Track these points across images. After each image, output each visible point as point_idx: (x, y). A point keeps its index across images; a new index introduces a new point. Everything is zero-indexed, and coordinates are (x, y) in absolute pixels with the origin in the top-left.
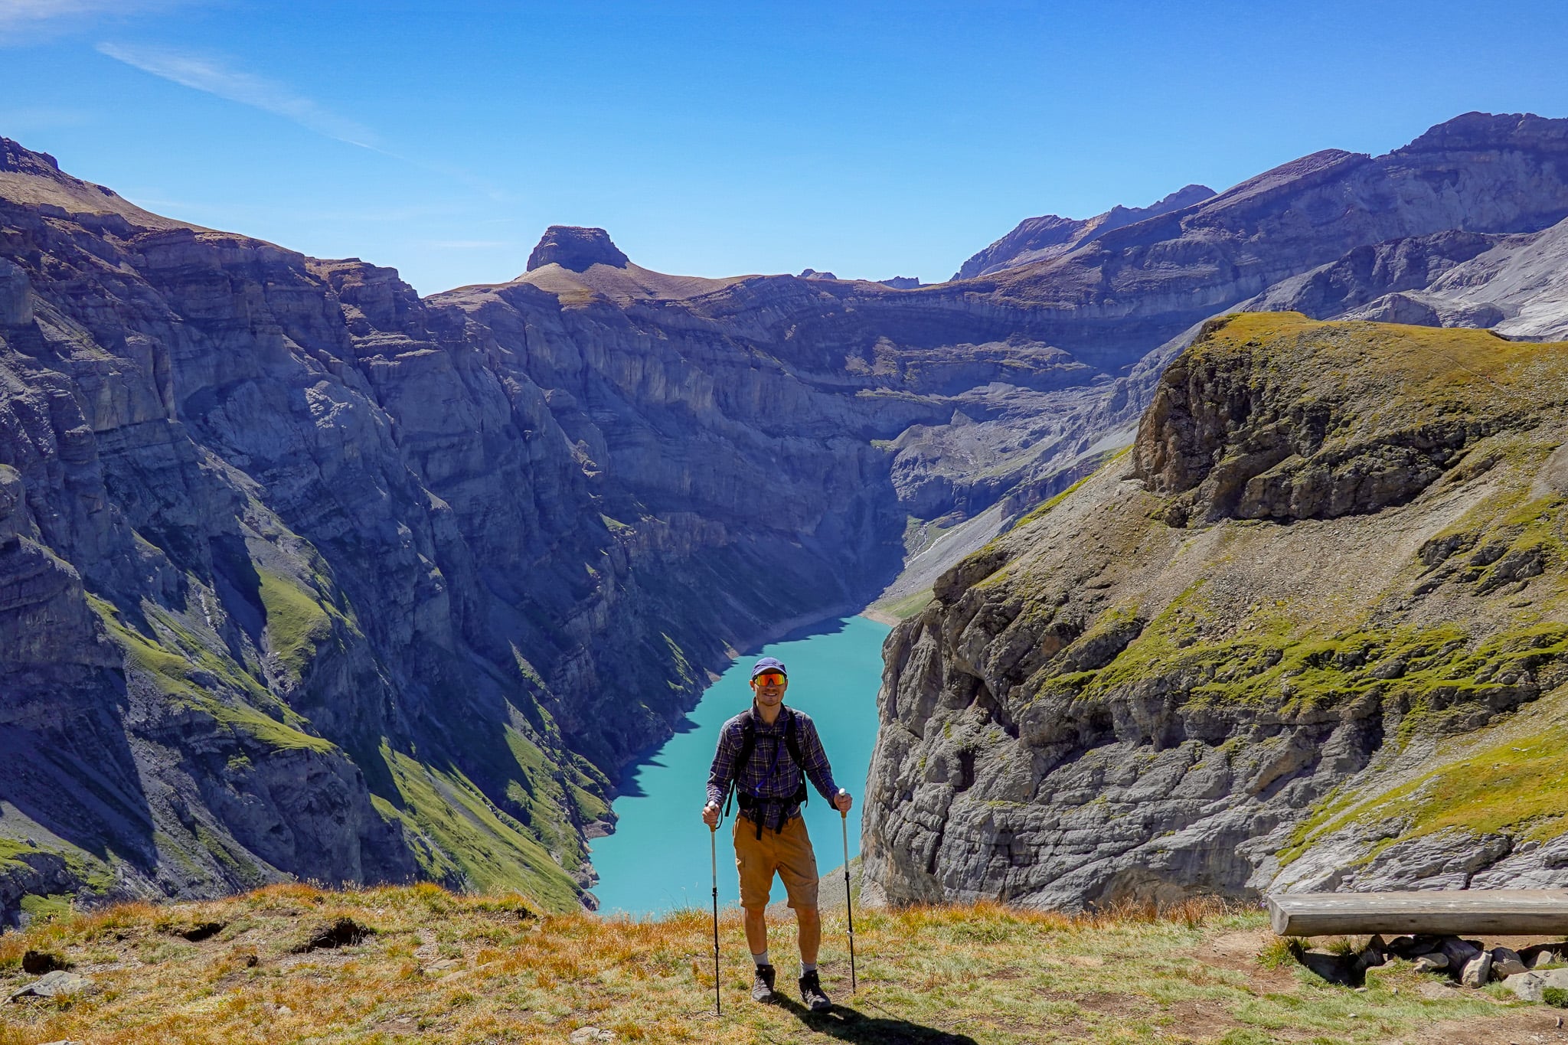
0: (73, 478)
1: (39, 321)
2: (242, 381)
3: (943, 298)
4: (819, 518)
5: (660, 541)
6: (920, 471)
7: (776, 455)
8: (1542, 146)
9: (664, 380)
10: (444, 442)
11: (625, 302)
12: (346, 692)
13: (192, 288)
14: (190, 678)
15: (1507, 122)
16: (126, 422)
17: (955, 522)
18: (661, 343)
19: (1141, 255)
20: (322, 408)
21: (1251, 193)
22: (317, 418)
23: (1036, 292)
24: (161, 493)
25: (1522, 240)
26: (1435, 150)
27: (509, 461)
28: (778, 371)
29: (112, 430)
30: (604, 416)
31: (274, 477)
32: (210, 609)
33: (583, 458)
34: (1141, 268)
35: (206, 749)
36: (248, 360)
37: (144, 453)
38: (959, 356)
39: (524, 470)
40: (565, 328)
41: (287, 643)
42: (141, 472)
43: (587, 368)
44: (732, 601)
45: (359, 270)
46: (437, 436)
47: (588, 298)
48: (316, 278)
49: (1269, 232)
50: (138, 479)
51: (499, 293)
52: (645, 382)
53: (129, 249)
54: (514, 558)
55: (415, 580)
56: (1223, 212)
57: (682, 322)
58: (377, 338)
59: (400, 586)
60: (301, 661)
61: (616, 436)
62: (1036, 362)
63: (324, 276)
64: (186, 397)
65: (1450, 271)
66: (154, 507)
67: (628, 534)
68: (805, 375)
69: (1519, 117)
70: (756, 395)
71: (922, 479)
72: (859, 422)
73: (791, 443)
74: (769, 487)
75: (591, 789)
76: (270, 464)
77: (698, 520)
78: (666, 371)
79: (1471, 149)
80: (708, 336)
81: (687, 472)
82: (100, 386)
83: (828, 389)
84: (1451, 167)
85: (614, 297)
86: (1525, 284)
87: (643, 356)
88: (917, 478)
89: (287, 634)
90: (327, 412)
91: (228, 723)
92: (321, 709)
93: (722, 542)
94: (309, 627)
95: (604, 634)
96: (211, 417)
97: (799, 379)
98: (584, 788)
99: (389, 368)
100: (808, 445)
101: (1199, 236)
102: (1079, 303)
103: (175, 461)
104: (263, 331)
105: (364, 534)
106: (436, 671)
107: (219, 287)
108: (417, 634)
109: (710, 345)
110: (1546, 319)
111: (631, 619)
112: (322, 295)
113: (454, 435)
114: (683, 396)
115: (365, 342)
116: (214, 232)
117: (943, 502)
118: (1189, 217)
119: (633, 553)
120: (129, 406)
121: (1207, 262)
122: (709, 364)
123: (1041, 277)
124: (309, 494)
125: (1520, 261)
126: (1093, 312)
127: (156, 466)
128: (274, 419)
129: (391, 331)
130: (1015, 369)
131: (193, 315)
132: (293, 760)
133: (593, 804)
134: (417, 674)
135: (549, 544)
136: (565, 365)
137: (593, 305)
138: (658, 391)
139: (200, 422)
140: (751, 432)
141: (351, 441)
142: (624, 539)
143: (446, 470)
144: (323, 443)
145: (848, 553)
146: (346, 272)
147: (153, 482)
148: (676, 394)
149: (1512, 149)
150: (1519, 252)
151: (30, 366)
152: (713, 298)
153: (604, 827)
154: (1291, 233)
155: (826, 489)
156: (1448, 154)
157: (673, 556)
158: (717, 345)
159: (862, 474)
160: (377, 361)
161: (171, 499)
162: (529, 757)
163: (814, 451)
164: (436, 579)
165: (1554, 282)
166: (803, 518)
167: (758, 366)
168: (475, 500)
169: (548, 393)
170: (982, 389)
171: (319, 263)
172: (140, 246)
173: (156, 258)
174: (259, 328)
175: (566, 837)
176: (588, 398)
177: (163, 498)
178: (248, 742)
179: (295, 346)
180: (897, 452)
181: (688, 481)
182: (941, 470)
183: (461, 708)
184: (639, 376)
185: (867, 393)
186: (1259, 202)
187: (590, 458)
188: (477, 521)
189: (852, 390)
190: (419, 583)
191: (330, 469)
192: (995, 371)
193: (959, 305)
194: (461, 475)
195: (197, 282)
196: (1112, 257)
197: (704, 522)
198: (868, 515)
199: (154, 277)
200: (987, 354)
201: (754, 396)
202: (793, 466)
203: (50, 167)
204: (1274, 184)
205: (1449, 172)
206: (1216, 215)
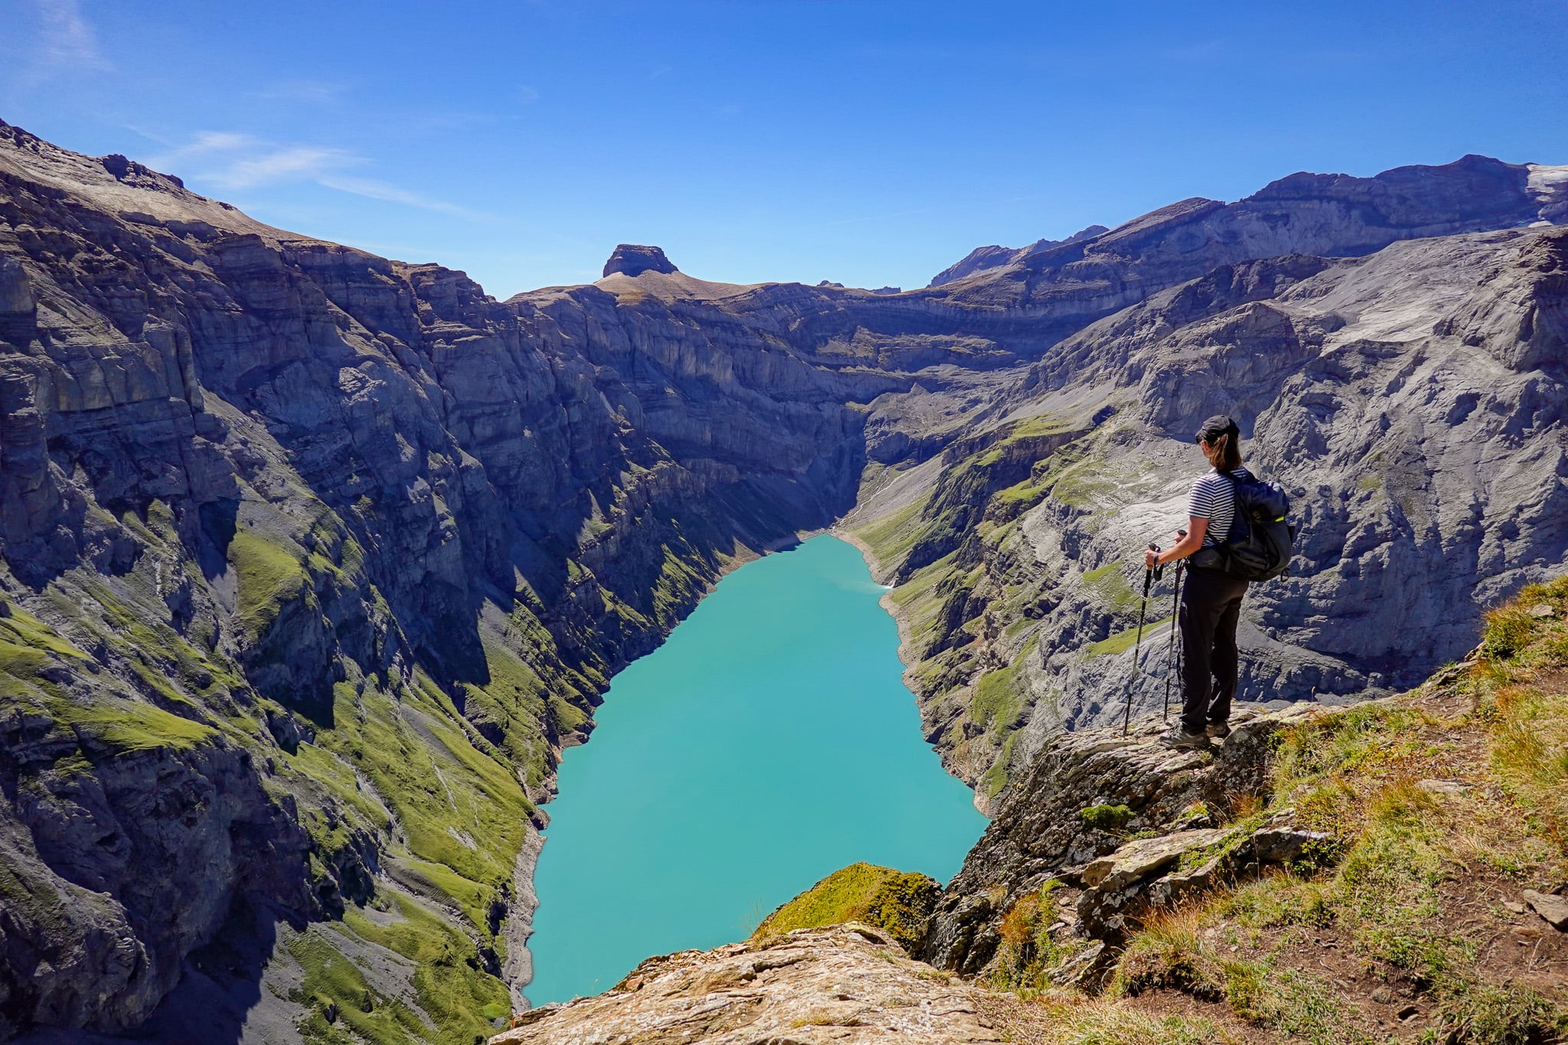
0: (12, 459)
1: (41, 309)
2: (291, 362)
3: (910, 302)
4: (811, 461)
5: (679, 482)
6: (885, 428)
7: (780, 414)
8: (1351, 198)
9: (694, 359)
10: (488, 410)
11: (670, 300)
12: (313, 645)
13: (256, 283)
14: (43, 676)
15: (1328, 180)
16: (123, 400)
17: (910, 466)
18: (694, 332)
19: (1054, 272)
20: (359, 384)
21: (1137, 229)
22: (354, 393)
23: (977, 298)
24: (144, 465)
25: (1355, 261)
26: (1273, 199)
27: (548, 422)
28: (783, 353)
29: (104, 409)
30: (643, 386)
31: (307, 443)
32: (162, 578)
33: (621, 419)
34: (1054, 282)
35: (33, 757)
36: (298, 344)
37: (139, 428)
38: (919, 344)
39: (563, 429)
40: (619, 319)
41: (251, 603)
42: (129, 448)
43: (634, 349)
45: (433, 272)
46: (482, 404)
47: (641, 298)
48: (397, 278)
49: (1149, 257)
50: (124, 453)
51: (569, 293)
52: (680, 360)
53: (208, 251)
54: (544, 501)
55: (430, 528)
56: (1117, 242)
57: (713, 316)
58: (441, 326)
59: (412, 535)
60: (260, 621)
61: (652, 401)
62: (975, 349)
63: (406, 277)
64: (240, 374)
65: (1295, 286)
66: (133, 479)
67: (649, 478)
68: (802, 355)
69: (1335, 176)
70: (767, 371)
71: (886, 434)
72: (843, 391)
73: (792, 407)
74: (773, 438)
75: (575, 701)
76: (307, 431)
77: (714, 464)
78: (696, 352)
79: (1298, 199)
80: (731, 326)
81: (708, 428)
82: (89, 369)
84: (1284, 212)
85: (661, 297)
86: (1360, 296)
87: (679, 341)
88: (883, 433)
89: (255, 595)
90: (363, 387)
91: (72, 725)
92: (276, 666)
93: (734, 480)
94: (276, 589)
95: (616, 560)
96: (259, 392)
97: (798, 358)
98: (568, 701)
99: (447, 350)
100: (804, 408)
101: (1097, 259)
102: (1008, 307)
103: (173, 436)
104: (318, 320)
105: (387, 490)
106: (442, 606)
107: (279, 283)
108: (428, 575)
109: (733, 333)
110: (1385, 325)
111: (643, 546)
112: (396, 291)
113: (496, 404)
114: (709, 371)
115: (431, 330)
116: (310, 240)
117: (901, 451)
118: (1091, 245)
119: (653, 492)
120: (126, 386)
121: (1103, 278)
122: (732, 348)
123: (982, 288)
124: (339, 458)
125: (1353, 278)
126: (1018, 313)
127: (153, 440)
128: (317, 394)
129: (454, 320)
130: (960, 354)
131: (255, 306)
132: (142, 761)
133: (573, 715)
134: (425, 608)
135: (577, 489)
136: (618, 347)
137: (643, 303)
138: (690, 367)
139: (248, 396)
140: (762, 398)
141: (383, 412)
142: (647, 482)
143: (489, 431)
144: (357, 414)
145: (831, 488)
146: (423, 274)
147: (139, 456)
148: (704, 369)
149: (1329, 199)
150: (1352, 271)
152: (739, 298)
153: (579, 736)
154: (1164, 257)
155: (816, 439)
156: (1283, 203)
157: (690, 493)
158: (738, 333)
159: (843, 429)
160: (438, 345)
161: (155, 470)
162: (518, 677)
163: (808, 411)
164: (448, 528)
165: (1385, 295)
166: (798, 461)
167: (768, 349)
168: (511, 456)
169: (598, 369)
170: (935, 368)
171: (406, 267)
172: (217, 248)
173: (229, 258)
174: (314, 317)
175: (535, 753)
176: (634, 373)
177: (146, 471)
178: (93, 745)
179: (365, 331)
180: (870, 413)
181: (708, 436)
182: (900, 428)
183: (461, 637)
184: (676, 355)
185: (850, 370)
186: (1142, 236)
187: (626, 419)
188: (512, 473)
189: (837, 367)
190: (433, 531)
191: (362, 435)
192: (945, 356)
193: (922, 307)
194: (500, 436)
195: (259, 279)
196: (1034, 273)
197: (720, 466)
198: (846, 460)
199: (225, 273)
200: (940, 343)
201: (765, 371)
202: (792, 423)
203: (173, 186)
204: (1155, 222)
205: (1282, 215)
206: (1111, 244)
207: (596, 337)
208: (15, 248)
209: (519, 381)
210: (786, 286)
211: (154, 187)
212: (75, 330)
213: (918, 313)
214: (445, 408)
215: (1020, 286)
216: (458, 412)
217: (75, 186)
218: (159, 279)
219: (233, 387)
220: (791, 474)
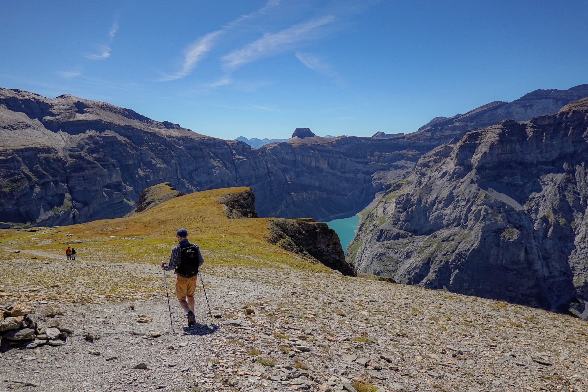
1: (152, 160)
2: (200, 168)
3: (392, 140)
4: (353, 191)
5: (304, 197)
6: (377, 181)
7: (343, 177)
8: (558, 97)
9: (315, 162)
10: (247, 178)
11: (310, 144)
13: (193, 150)
15: (549, 91)
18: (316, 154)
19: (442, 129)
21: (473, 113)
23: (415, 139)
26: (527, 100)
28: (346, 159)
30: (297, 170)
31: (202, 186)
34: (442, 132)
36: (202, 164)
38: (394, 154)
39: (268, 182)
40: (292, 151)
43: (296, 159)
44: (323, 210)
45: (237, 143)
46: (246, 176)
47: (300, 144)
48: (228, 145)
49: (476, 123)
51: (278, 144)
52: (311, 162)
53: (183, 143)
56: (465, 118)
57: (323, 148)
58: (237, 157)
61: (299, 174)
62: (412, 155)
63: (230, 145)
64: (189, 171)
67: (294, 195)
68: (353, 159)
69: (552, 90)
70: (340, 164)
71: (377, 183)
72: (365, 170)
73: (347, 175)
74: (340, 185)
77: (318, 192)
78: (316, 160)
79: (537, 99)
80: (329, 151)
81: (317, 182)
83: (358, 163)
84: (531, 104)
85: (307, 143)
87: (310, 156)
90: (215, 173)
93: (325, 197)
96: (193, 175)
97: (351, 160)
99: (238, 163)
100: (351, 175)
101: (458, 124)
102: (425, 141)
104: (206, 158)
109: (329, 153)
112: (227, 149)
115: (235, 158)
118: (456, 119)
119: (295, 199)
121: (459, 130)
122: (328, 158)
123: (416, 135)
129: (240, 155)
130: (407, 157)
131: (193, 155)
136: (291, 159)
137: (300, 146)
138: (313, 164)
140: (337, 172)
141: (219, 179)
142: (293, 197)
144: (213, 179)
145: (358, 199)
146: (234, 143)
148: (318, 165)
149: (550, 98)
151: (145, 169)
152: (332, 143)
154: (483, 122)
155: (355, 185)
156: (530, 101)
157: (308, 200)
158: (331, 153)
159: (365, 182)
160: (236, 162)
163: (353, 176)
166: (348, 191)
167: (341, 158)
169: (283, 166)
170: (399, 162)
171: (231, 142)
172: (186, 142)
173: (188, 144)
179: (218, 159)
180: (373, 177)
181: (317, 184)
182: (382, 181)
184: (309, 161)
186: (475, 115)
187: (289, 179)
192: (402, 157)
193: (396, 142)
196: (434, 130)
197: (320, 193)
198: (365, 191)
199: (187, 148)
200: (401, 153)
202: (347, 180)
203: (177, 127)
204: (480, 110)
205: (530, 105)
206: (463, 119)
207: (285, 157)
208: (147, 148)
209: (256, 170)
210: (350, 137)
211: (174, 128)
212: (157, 164)
214: (236, 177)
215: (430, 134)
216: (240, 179)
217: (157, 130)
218: (173, 151)
219: (187, 174)
220: (346, 195)
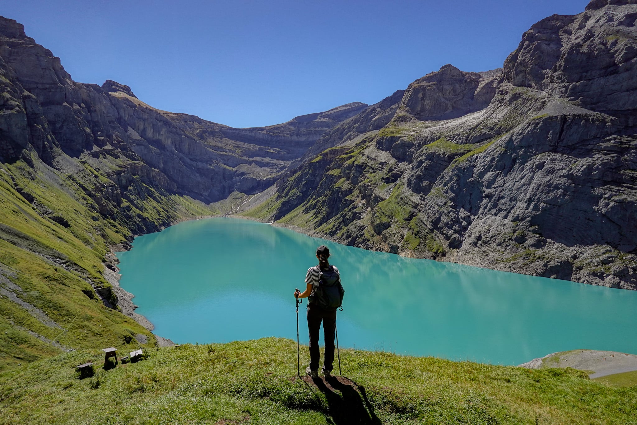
3: (247, 132)
4: (210, 191)
6: (245, 176)
7: (194, 167)
9: (152, 130)
11: (137, 105)
18: (152, 118)
21: (338, 110)
23: (277, 131)
28: (194, 140)
38: (253, 148)
47: (123, 96)
56: (330, 115)
57: (160, 117)
73: (200, 164)
74: (192, 176)
75: (116, 232)
78: (153, 128)
80: (168, 123)
85: (133, 102)
88: (244, 179)
98: (112, 230)
101: (324, 120)
102: (291, 135)
109: (170, 126)
114: (160, 138)
117: (253, 186)
118: (320, 115)
123: (278, 127)
126: (295, 138)
130: (272, 153)
133: (117, 236)
137: (124, 100)
138: (150, 134)
140: (185, 158)
142: (136, 166)
148: (157, 136)
152: (170, 115)
153: (123, 246)
155: (212, 181)
158: (172, 127)
159: (224, 177)
166: (204, 190)
167: (187, 136)
170: (262, 158)
180: (237, 171)
182: (253, 176)
184: (142, 127)
185: (224, 153)
186: (340, 113)
189: (218, 152)
192: (265, 154)
193: (253, 134)
200: (263, 149)
201: (186, 147)
202: (200, 171)
204: (343, 109)
206: (327, 115)
213: (251, 136)
215: (294, 128)
220: (201, 195)
